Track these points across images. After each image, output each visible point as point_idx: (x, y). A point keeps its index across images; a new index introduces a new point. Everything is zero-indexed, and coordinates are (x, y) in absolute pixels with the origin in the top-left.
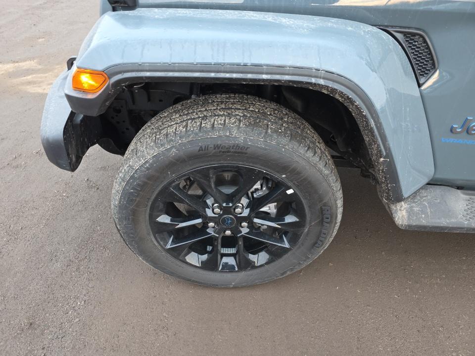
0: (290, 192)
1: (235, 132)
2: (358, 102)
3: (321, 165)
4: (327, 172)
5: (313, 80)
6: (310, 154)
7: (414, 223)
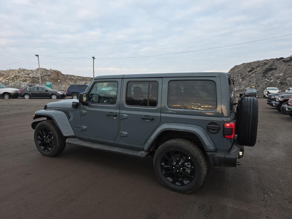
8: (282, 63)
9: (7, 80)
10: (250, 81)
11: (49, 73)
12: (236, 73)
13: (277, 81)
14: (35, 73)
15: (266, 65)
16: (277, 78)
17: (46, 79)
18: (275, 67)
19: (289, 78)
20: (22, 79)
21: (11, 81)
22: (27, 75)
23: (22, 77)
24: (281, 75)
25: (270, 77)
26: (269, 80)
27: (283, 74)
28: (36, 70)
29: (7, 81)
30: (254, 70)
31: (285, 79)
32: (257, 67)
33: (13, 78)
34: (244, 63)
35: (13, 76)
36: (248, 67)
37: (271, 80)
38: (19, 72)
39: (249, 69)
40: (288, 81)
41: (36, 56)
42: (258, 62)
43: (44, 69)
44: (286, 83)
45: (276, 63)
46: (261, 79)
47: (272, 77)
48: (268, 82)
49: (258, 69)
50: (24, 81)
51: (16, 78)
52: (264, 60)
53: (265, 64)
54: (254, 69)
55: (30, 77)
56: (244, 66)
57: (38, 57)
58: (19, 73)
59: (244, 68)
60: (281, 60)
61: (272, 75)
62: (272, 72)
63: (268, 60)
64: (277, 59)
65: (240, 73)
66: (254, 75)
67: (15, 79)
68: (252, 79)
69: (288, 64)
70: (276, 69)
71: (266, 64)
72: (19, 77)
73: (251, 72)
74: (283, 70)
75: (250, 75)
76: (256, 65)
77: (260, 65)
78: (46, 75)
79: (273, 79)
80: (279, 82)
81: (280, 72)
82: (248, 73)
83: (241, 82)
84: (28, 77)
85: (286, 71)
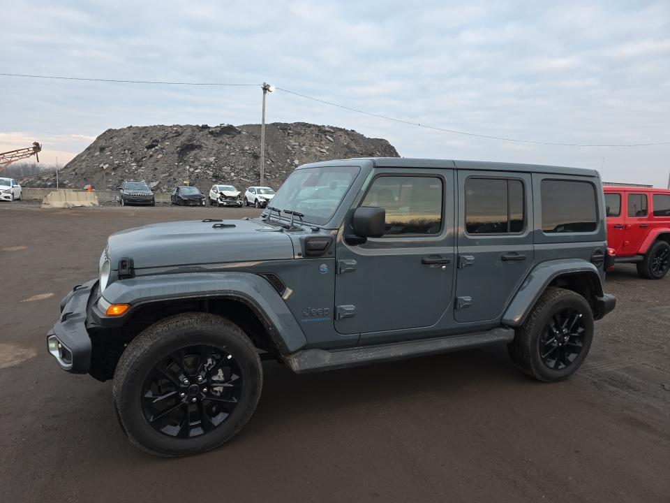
0: (230, 357)
1: (195, 325)
2: (250, 301)
3: (243, 337)
4: (246, 341)
5: (229, 295)
6: (235, 332)
7: (303, 368)
8: (209, 136)
10: (156, 169)
12: (119, 148)
13: (208, 172)
15: (180, 138)
16: (206, 166)
18: (198, 143)
19: (226, 167)
24: (212, 159)
25: (193, 162)
26: (192, 170)
27: (214, 158)
30: (159, 146)
31: (220, 168)
32: (164, 138)
34: (131, 127)
36: (143, 137)
37: (196, 169)
39: (146, 142)
40: (226, 173)
42: (162, 128)
44: (224, 177)
45: (199, 135)
46: (178, 166)
47: (196, 164)
48: (193, 173)
49: (167, 143)
52: (174, 126)
53: (178, 134)
54: (157, 141)
56: (135, 134)
59: (133, 138)
60: (206, 131)
61: (196, 158)
62: (194, 152)
63: (181, 127)
64: (197, 126)
65: (129, 150)
66: (160, 156)
68: (158, 163)
69: (219, 140)
70: (200, 147)
71: (180, 135)
73: (153, 149)
74: (214, 152)
75: (151, 156)
76: (161, 134)
77: (169, 136)
79: (200, 167)
80: (211, 173)
81: (209, 154)
82: (146, 150)
83: (137, 170)
85: (219, 153)
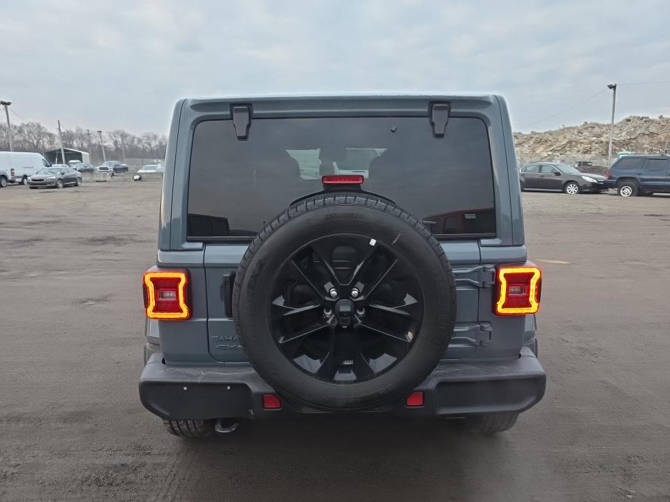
9: (551, 151)
11: (652, 129)
14: (617, 132)
17: (643, 144)
20: (581, 148)
21: (558, 154)
22: (594, 139)
23: (582, 143)
28: (621, 123)
29: (550, 153)
33: (565, 146)
35: (564, 142)
38: (579, 132)
41: (611, 87)
43: (642, 118)
50: (585, 153)
51: (570, 147)
55: (602, 142)
57: (615, 90)
58: (580, 134)
67: (568, 149)
72: (577, 142)
78: (644, 134)
84: (597, 143)
